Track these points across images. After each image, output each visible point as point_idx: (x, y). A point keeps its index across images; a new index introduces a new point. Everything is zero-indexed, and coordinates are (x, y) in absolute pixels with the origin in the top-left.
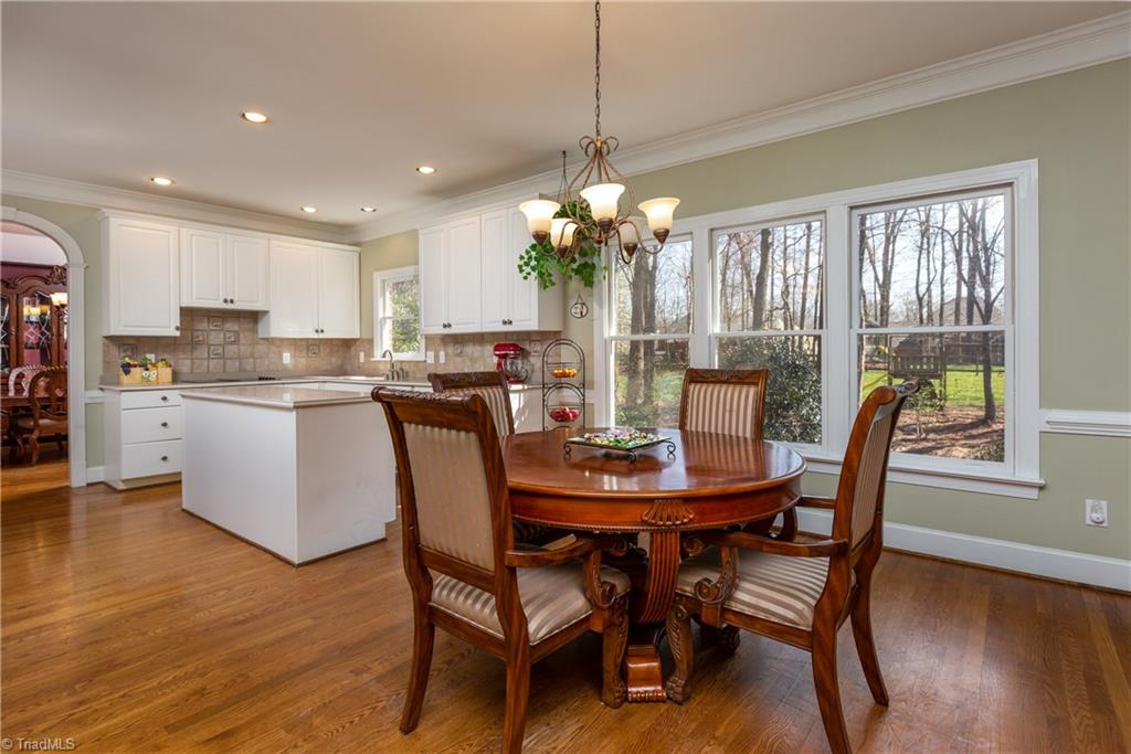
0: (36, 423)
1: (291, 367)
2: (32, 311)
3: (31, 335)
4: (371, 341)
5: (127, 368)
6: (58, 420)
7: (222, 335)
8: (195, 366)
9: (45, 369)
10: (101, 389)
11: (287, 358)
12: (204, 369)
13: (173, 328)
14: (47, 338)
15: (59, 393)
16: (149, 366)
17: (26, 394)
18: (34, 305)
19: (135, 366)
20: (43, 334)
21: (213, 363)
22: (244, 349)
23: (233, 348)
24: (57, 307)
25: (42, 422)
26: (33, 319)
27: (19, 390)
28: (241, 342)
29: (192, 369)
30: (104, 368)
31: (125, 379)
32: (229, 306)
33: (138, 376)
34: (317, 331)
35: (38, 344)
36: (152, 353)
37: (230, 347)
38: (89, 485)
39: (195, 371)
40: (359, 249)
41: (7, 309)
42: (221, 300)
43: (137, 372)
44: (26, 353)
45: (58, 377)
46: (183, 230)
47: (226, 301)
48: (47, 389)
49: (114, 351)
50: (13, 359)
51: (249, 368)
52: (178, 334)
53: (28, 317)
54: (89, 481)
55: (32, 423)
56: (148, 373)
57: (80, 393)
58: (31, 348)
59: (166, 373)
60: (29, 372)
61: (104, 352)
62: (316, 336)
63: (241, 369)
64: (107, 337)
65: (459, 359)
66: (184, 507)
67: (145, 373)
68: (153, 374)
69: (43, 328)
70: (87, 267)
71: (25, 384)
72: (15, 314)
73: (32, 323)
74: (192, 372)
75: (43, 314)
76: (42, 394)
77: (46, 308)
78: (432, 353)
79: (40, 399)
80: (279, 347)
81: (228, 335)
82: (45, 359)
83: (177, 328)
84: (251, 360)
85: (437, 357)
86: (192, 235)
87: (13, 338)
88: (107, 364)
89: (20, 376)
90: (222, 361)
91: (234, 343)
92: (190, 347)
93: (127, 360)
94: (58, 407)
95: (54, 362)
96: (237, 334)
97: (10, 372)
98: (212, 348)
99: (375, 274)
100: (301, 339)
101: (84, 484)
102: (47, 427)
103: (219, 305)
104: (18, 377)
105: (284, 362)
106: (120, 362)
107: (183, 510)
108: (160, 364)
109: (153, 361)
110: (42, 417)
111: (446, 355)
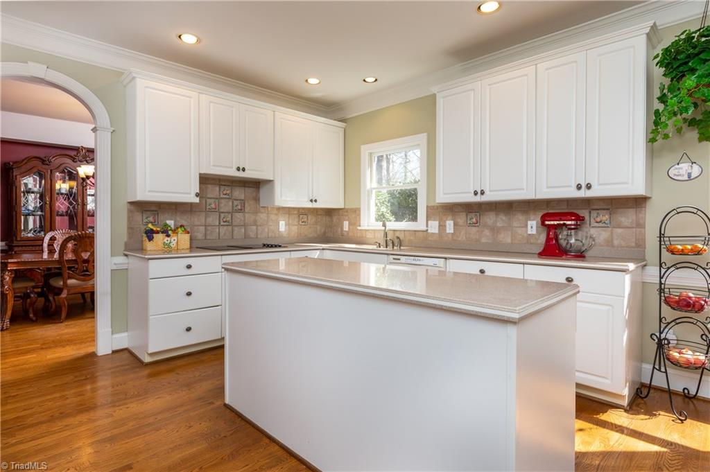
0: (65, 283)
1: (285, 235)
2: (63, 186)
3: (61, 205)
4: (357, 211)
5: (150, 234)
6: (84, 281)
7: (231, 203)
8: (208, 232)
9: (73, 233)
10: (126, 255)
11: (282, 226)
12: (215, 236)
13: (193, 195)
14: (74, 208)
15: (85, 256)
16: (170, 232)
17: (56, 256)
18: (64, 182)
19: (157, 232)
20: (71, 203)
21: (223, 230)
22: (249, 217)
23: (239, 216)
24: (83, 179)
25: (71, 282)
26: (63, 191)
27: (51, 251)
28: (246, 211)
29: (206, 235)
30: (129, 233)
31: (149, 246)
32: (241, 174)
33: (160, 243)
34: (311, 201)
35: (67, 212)
36: (171, 220)
37: (237, 214)
38: (114, 352)
39: (208, 237)
40: (343, 125)
41: (43, 181)
42: (235, 168)
43: (159, 238)
44: (58, 219)
45: (85, 241)
46: (203, 97)
47: (238, 169)
48: (75, 251)
49: (138, 217)
50: (48, 224)
51: (252, 234)
52: (197, 200)
53: (60, 189)
54: (115, 349)
55: (62, 283)
56: (169, 239)
57: (106, 259)
58: (61, 215)
59: (184, 239)
60: (60, 235)
61: (129, 218)
62: (310, 205)
63: (246, 236)
64: (132, 203)
65: (474, 229)
66: (227, 401)
67: (167, 240)
68: (173, 240)
69: (71, 199)
70: (114, 131)
71: (57, 247)
72: (49, 186)
73: (62, 194)
74: (205, 239)
75: (71, 188)
76: (70, 256)
77: (74, 184)
78: (436, 223)
79: (68, 261)
80: (276, 214)
81: (235, 203)
82: (72, 225)
83: (197, 195)
84: (255, 227)
85: (442, 227)
86: (211, 102)
87: (48, 206)
88: (131, 229)
89: (53, 239)
90: (230, 228)
91: (241, 211)
92: (204, 214)
93: (150, 226)
94: (86, 269)
95: (80, 228)
96: (243, 202)
97: (45, 235)
98: (222, 215)
99: (363, 148)
100: (294, 208)
101: (110, 352)
102: (74, 287)
103: (232, 172)
104: (51, 239)
105: (280, 230)
106: (143, 228)
107: (227, 406)
108: (180, 230)
109: (173, 227)
110: (70, 278)
111: (455, 225)
